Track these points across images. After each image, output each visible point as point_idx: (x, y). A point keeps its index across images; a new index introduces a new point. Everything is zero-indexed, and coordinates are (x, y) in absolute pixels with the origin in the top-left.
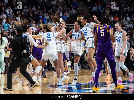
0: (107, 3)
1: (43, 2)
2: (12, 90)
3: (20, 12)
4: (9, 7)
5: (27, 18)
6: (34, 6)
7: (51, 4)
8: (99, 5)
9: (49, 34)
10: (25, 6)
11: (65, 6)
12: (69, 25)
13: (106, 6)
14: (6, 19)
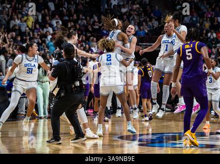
0: (206, 10)
1: (108, 9)
2: (60, 144)
3: (72, 24)
4: (57, 16)
5: (84, 33)
6: (94, 15)
7: (121, 13)
8: (194, 14)
9: (110, 55)
10: (81, 15)
11: (141, 15)
12: (148, 44)
13: (205, 15)
14: (52, 35)
